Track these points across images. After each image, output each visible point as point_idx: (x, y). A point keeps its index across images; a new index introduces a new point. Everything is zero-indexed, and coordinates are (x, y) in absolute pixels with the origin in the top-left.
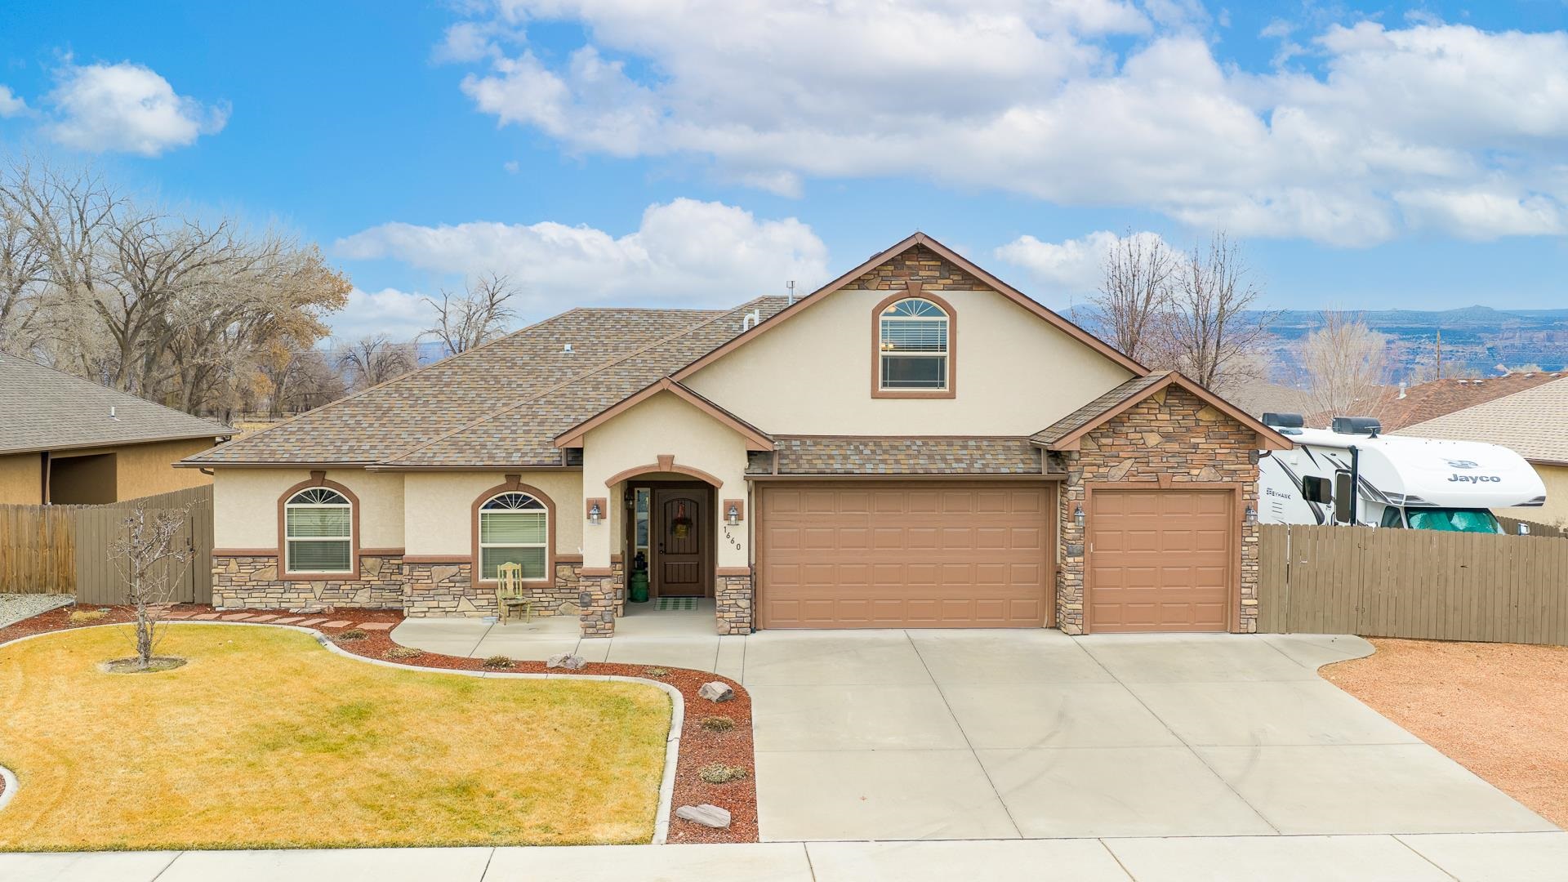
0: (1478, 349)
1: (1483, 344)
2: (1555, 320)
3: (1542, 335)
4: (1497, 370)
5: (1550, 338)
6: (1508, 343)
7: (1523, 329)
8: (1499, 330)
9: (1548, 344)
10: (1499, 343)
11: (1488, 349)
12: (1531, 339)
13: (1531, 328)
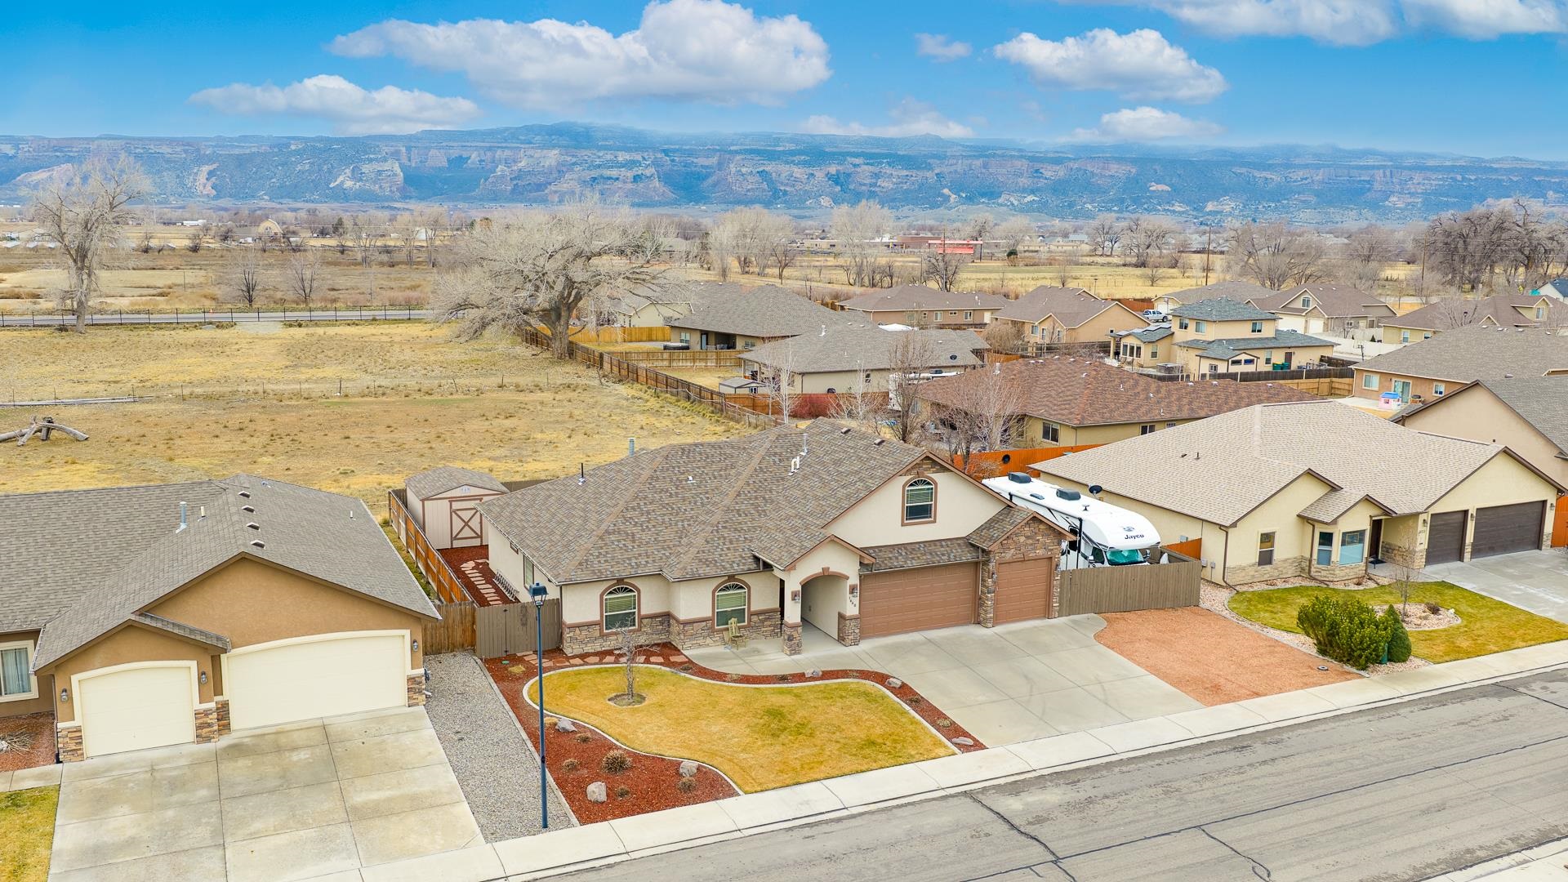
0: (929, 174)
1: (932, 169)
2: (989, 149)
3: (978, 162)
4: (943, 194)
5: (985, 166)
6: (952, 169)
7: (965, 156)
8: (945, 157)
9: (984, 171)
10: (945, 170)
11: (937, 174)
12: (970, 165)
13: (970, 156)
